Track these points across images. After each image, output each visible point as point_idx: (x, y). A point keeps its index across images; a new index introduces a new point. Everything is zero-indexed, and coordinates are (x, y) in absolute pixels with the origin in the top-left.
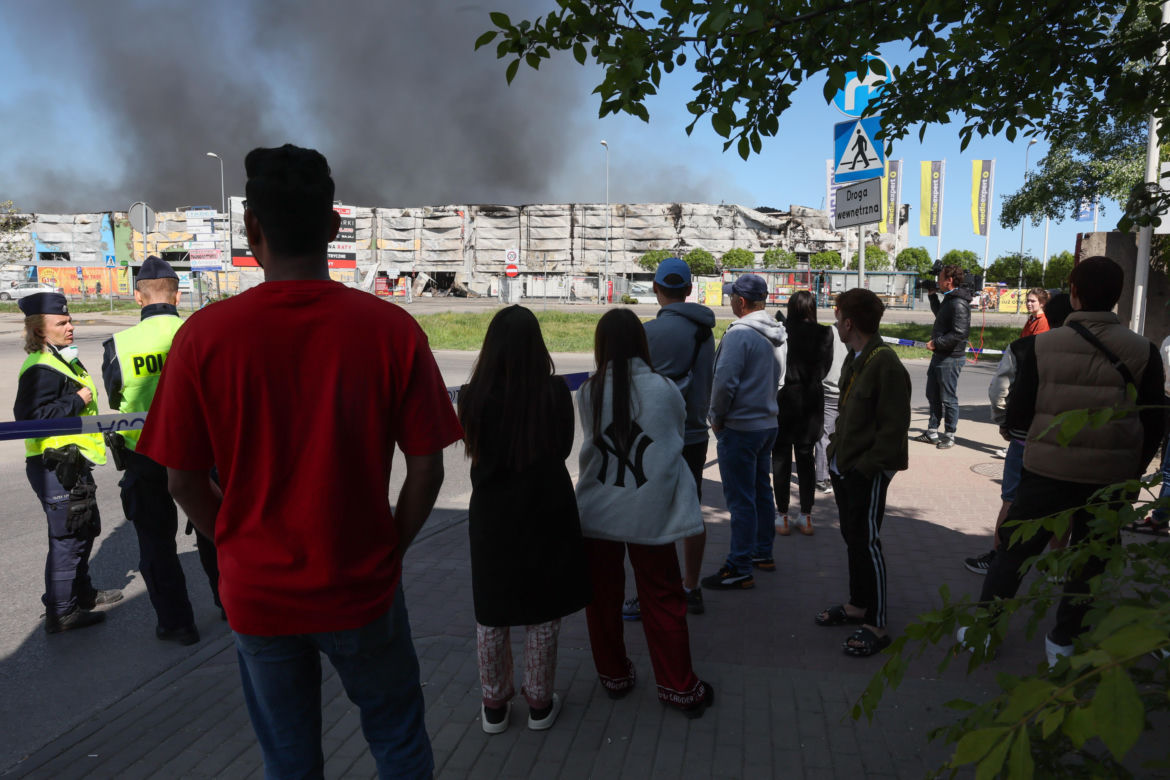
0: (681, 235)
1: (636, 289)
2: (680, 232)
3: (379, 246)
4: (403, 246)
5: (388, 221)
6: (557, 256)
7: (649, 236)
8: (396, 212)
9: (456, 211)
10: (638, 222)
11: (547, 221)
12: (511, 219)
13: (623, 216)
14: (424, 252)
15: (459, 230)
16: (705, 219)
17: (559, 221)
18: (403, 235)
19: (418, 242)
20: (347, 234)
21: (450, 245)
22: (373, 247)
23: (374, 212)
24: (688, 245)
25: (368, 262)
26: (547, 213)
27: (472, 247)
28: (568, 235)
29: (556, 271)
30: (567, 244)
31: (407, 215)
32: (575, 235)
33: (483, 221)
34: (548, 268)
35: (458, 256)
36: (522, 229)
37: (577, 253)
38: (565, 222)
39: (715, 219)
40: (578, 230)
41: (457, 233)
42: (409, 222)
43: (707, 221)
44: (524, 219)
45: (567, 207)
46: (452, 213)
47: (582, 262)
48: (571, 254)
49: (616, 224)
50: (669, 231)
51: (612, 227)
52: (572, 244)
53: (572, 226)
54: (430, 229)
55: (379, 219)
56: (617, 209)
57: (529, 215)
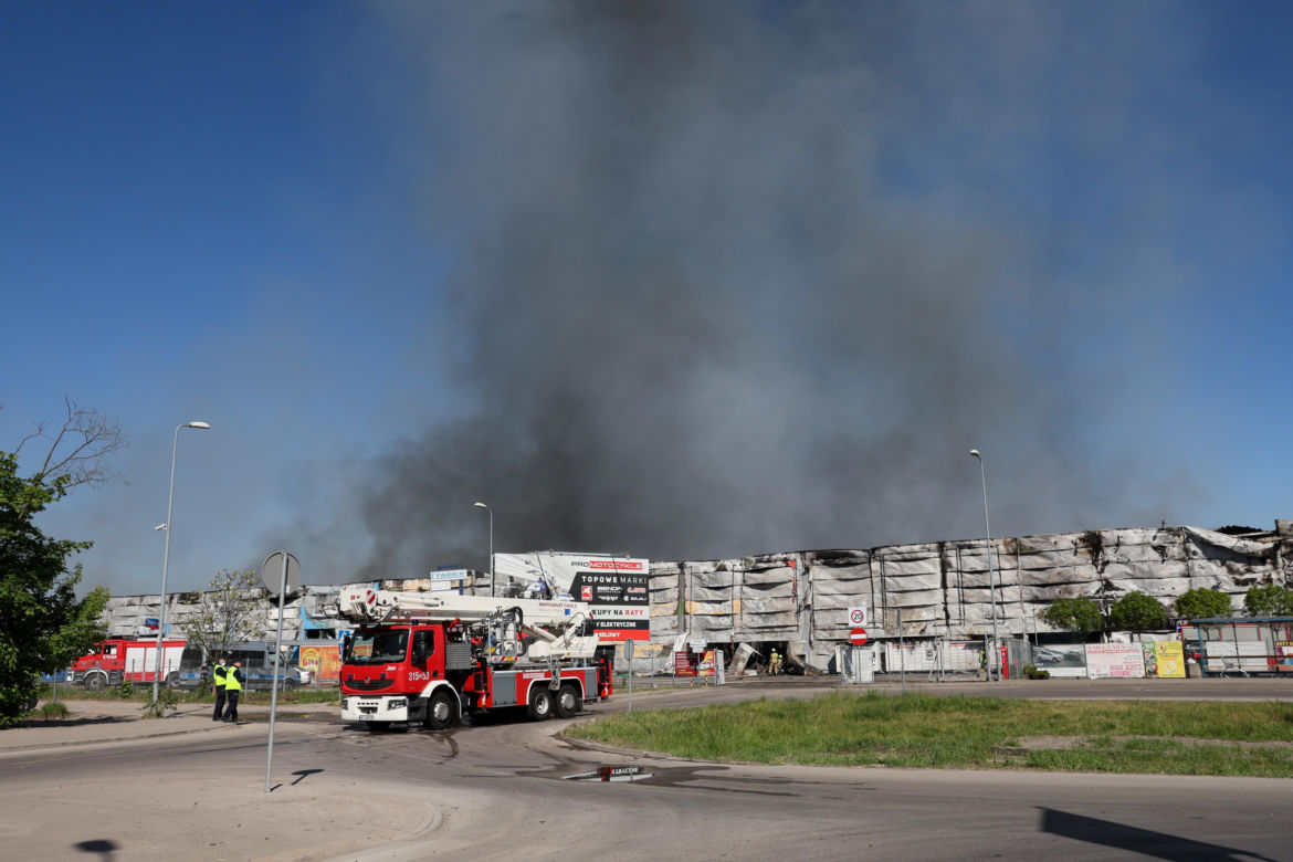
0: (1106, 574)
1: (1046, 657)
2: (1102, 571)
3: (688, 611)
4: (718, 609)
5: (699, 578)
6: (925, 614)
7: (1056, 580)
8: (708, 567)
9: (785, 560)
10: (1039, 561)
11: (908, 567)
12: (858, 567)
13: (1015, 554)
14: (745, 617)
15: (791, 584)
16: (1139, 549)
17: (926, 566)
18: (719, 595)
19: (737, 603)
20: (638, 595)
21: (779, 605)
22: (681, 611)
23: (681, 566)
24: (1118, 589)
25: (674, 632)
26: (907, 556)
27: (808, 607)
28: (938, 585)
29: (926, 634)
30: (938, 596)
31: (722, 569)
32: (949, 584)
33: (820, 572)
34: (913, 632)
35: (791, 620)
36: (875, 580)
37: (953, 609)
38: (933, 566)
39: (1155, 548)
40: (951, 577)
41: (787, 589)
42: (726, 578)
43: (1143, 552)
44: (875, 566)
45: (934, 546)
46: (779, 563)
47: (962, 620)
48: (945, 610)
49: (1006, 565)
50: (1086, 570)
51: (1000, 570)
52: (946, 596)
53: (944, 572)
54: (752, 586)
55: (687, 577)
56: (1006, 545)
57: (882, 561)
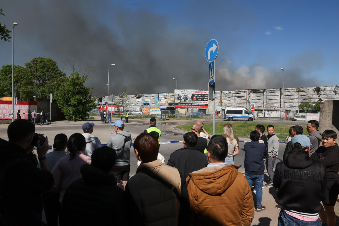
0: (320, 97)
2: (319, 96)
3: (222, 102)
4: (229, 102)
5: (225, 95)
6: (275, 105)
7: (308, 98)
8: (227, 92)
10: (304, 93)
11: (272, 94)
12: (261, 93)
13: (298, 92)
14: (235, 104)
15: (245, 97)
16: (329, 91)
17: (277, 94)
18: (229, 99)
19: (233, 101)
20: (206, 99)
21: (242, 101)
22: (221, 102)
23: (221, 92)
24: (323, 101)
25: (219, 106)
26: (272, 91)
27: (249, 102)
28: (279, 98)
29: (275, 109)
30: (279, 101)
31: (230, 93)
32: (282, 98)
33: (252, 94)
34: (272, 108)
35: (245, 105)
36: (264, 96)
37: (282, 104)
38: (278, 94)
39: (334, 91)
40: (282, 96)
42: (231, 95)
43: (330, 92)
44: (265, 93)
45: (279, 89)
46: (243, 92)
47: (284, 106)
48: (280, 104)
49: (296, 94)
50: (315, 96)
51: (294, 95)
52: (281, 101)
54: (237, 97)
55: (223, 94)
56: (296, 89)
57: (267, 92)
